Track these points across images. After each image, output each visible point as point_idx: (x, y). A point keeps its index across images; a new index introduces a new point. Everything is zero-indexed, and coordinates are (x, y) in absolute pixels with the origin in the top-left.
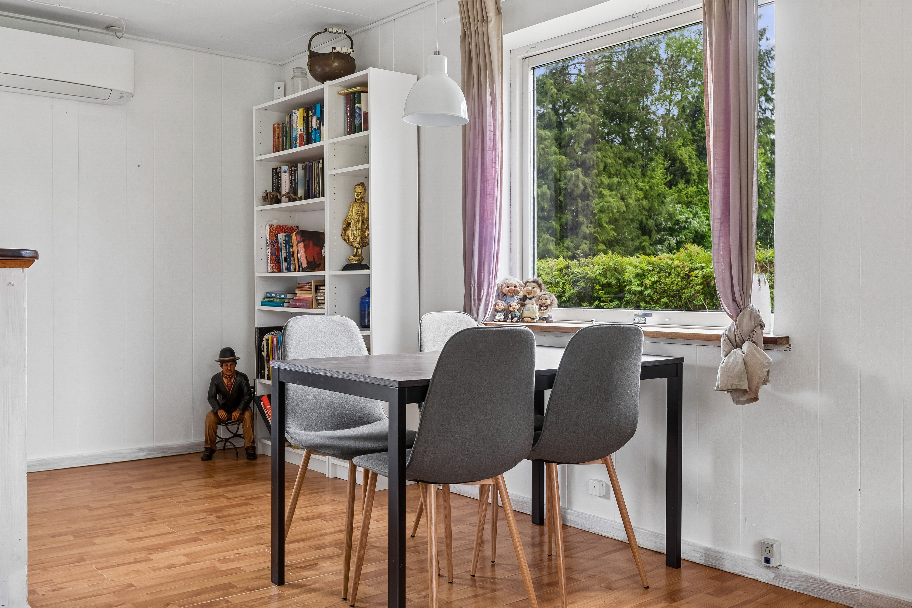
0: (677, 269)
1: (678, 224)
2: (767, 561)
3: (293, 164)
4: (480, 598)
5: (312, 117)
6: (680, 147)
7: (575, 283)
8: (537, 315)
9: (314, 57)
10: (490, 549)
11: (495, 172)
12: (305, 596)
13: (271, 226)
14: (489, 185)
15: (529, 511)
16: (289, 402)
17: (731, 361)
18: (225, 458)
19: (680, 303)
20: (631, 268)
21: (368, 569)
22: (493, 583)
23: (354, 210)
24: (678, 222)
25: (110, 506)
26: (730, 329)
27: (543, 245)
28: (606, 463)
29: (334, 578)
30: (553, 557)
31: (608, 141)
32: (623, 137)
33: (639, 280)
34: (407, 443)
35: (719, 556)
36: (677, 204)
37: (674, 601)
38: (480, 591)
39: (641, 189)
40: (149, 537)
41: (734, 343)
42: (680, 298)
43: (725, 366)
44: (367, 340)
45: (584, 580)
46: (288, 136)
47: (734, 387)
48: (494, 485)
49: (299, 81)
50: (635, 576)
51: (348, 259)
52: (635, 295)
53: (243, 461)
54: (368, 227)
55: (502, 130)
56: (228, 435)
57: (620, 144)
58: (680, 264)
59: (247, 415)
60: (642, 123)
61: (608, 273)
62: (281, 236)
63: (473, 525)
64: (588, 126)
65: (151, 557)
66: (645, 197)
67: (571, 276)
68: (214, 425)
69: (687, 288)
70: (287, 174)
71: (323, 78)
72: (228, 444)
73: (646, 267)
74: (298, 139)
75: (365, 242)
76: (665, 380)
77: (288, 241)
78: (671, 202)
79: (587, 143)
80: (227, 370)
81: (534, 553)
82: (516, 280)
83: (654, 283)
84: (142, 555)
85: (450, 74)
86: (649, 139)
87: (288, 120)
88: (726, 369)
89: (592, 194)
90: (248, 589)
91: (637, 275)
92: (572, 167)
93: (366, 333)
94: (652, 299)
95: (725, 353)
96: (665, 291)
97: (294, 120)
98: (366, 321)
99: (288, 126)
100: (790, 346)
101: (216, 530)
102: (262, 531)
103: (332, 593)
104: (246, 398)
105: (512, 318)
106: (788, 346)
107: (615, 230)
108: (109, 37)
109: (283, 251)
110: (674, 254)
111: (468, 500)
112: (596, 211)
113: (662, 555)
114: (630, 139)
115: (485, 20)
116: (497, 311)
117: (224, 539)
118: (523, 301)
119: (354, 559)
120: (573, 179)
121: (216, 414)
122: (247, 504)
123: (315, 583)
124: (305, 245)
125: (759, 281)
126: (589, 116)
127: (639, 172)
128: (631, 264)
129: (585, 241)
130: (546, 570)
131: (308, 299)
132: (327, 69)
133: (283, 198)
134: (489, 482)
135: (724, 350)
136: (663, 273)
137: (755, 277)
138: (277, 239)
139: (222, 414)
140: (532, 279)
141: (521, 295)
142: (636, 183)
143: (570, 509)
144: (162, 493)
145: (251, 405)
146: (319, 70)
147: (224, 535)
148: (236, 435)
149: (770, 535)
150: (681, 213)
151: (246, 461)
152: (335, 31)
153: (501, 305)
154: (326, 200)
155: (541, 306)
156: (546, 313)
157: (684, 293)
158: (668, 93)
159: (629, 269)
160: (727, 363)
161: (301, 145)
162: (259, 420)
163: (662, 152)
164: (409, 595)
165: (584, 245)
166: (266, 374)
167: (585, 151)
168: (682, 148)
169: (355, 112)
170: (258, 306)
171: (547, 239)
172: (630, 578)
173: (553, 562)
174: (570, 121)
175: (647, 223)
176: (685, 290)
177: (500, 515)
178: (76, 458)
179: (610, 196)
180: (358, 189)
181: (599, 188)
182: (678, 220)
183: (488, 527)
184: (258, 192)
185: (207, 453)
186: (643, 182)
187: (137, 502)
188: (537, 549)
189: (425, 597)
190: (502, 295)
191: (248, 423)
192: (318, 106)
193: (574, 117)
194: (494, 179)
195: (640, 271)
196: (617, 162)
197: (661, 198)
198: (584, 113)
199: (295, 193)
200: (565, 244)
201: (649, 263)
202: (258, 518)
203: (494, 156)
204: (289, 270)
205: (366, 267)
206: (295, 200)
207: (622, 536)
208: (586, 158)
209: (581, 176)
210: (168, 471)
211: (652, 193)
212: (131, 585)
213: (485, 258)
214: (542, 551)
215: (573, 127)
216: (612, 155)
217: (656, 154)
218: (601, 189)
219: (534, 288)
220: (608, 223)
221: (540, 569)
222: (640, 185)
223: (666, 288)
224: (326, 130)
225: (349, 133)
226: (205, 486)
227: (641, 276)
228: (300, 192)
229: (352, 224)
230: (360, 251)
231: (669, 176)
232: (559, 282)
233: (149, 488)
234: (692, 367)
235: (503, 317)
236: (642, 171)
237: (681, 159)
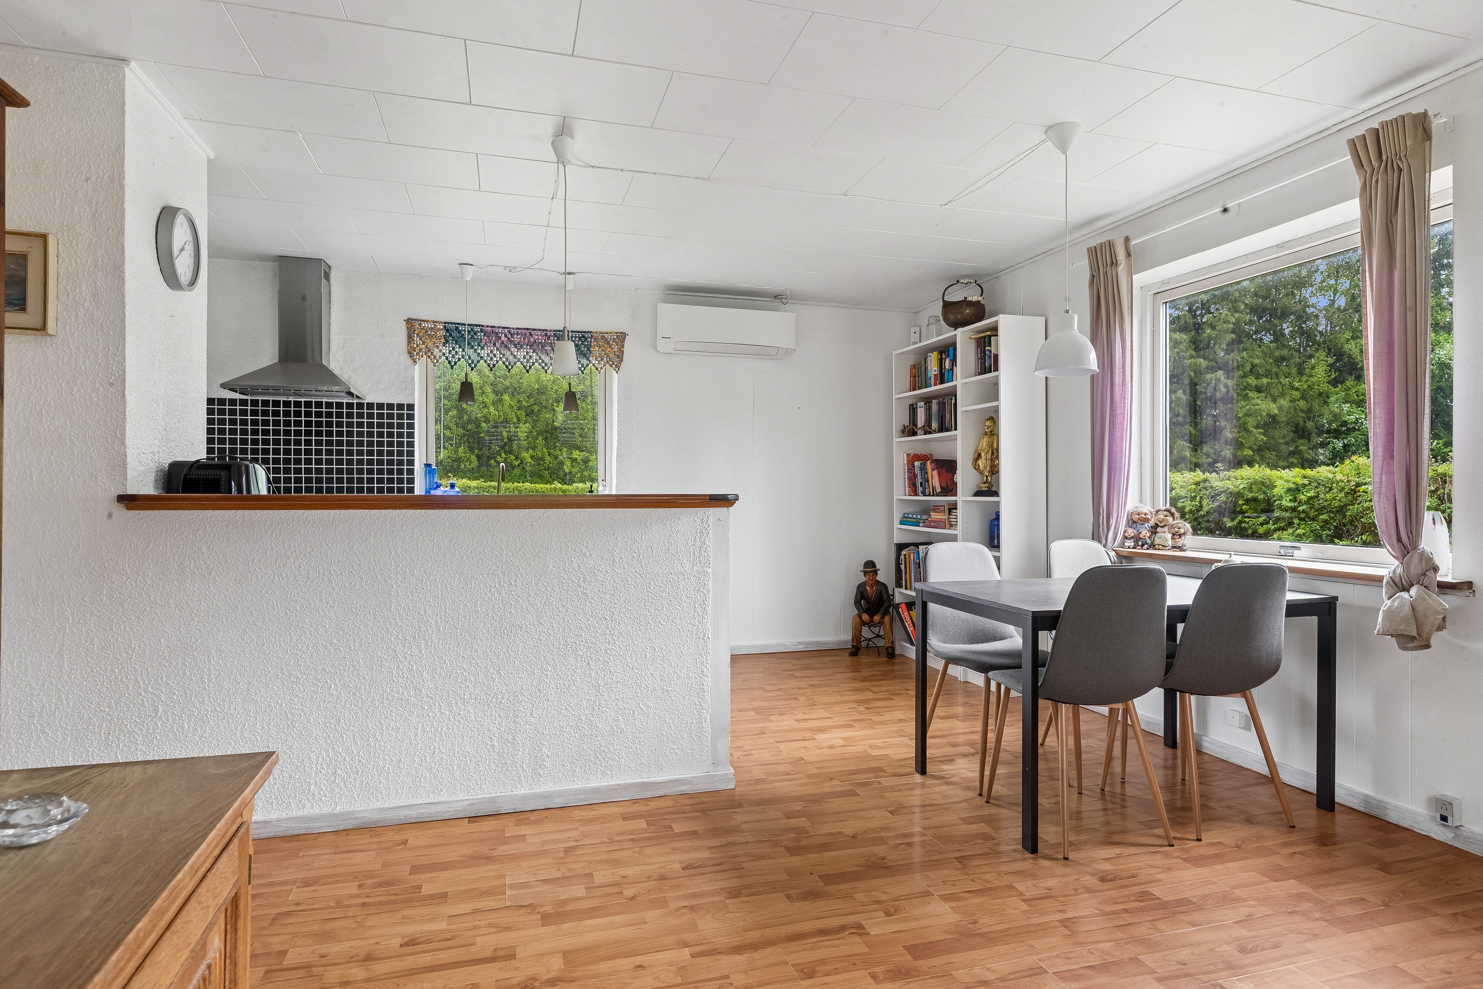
0: (1340, 483)
1: (1346, 425)
2: (1444, 818)
3: (927, 400)
4: (1110, 812)
5: (945, 359)
6: (1348, 340)
7: (1214, 497)
8: (1170, 543)
9: (948, 306)
10: (1120, 766)
11: (1124, 407)
12: (945, 788)
13: (908, 455)
14: (1119, 419)
15: (1161, 733)
16: (930, 617)
17: (1396, 604)
18: (869, 656)
19: (1344, 521)
20: (1282, 482)
21: (1000, 770)
22: (1123, 800)
23: (984, 442)
24: (1345, 423)
25: (779, 690)
26: (1394, 571)
27: (1178, 452)
28: (1245, 697)
29: (970, 774)
30: (1187, 782)
31: (1255, 340)
32: (1275, 334)
33: (1291, 495)
34: (1040, 662)
35: (1383, 805)
36: (1344, 403)
37: (1325, 845)
38: (1110, 806)
39: (1298, 389)
40: (812, 719)
41: (1400, 586)
42: (1345, 516)
43: (1388, 609)
44: (997, 560)
45: (1220, 809)
46: (923, 376)
47: (1399, 633)
48: (1124, 709)
49: (933, 328)
50: (1280, 812)
51: (978, 486)
52: (1287, 511)
53: (884, 659)
54: (997, 457)
55: (1132, 366)
56: (871, 636)
57: (1271, 342)
58: (1345, 479)
59: (887, 619)
60: (1299, 318)
61: (1253, 487)
62: (917, 464)
63: (1101, 740)
64: (1232, 326)
65: (816, 736)
66: (1303, 398)
67: (1210, 490)
68: (859, 627)
69: (1353, 505)
70: (923, 409)
71: (956, 325)
72: (870, 643)
73: (1300, 481)
74: (933, 379)
75: (994, 470)
76: (1315, 619)
77: (923, 468)
78: (1337, 401)
79: (1231, 343)
80: (870, 580)
81: (1166, 775)
82: (1146, 508)
83: (1310, 498)
84: (808, 734)
85: (1081, 330)
86: (1309, 335)
87: (923, 362)
88: (1389, 613)
89: (1235, 397)
90: (895, 775)
91: (1289, 490)
92: (1212, 370)
93: (996, 554)
94: (1308, 516)
95: (1388, 595)
96: (1324, 507)
97: (929, 363)
98: (996, 542)
99: (923, 367)
100: (1474, 591)
101: (866, 720)
102: (904, 724)
103: (969, 788)
104: (886, 604)
105: (1142, 546)
106: (1472, 591)
107: (1263, 434)
108: (777, 304)
109: (919, 477)
110: (1337, 466)
111: (1096, 715)
112: (1240, 415)
113: (1311, 796)
114: (1283, 335)
115: (1114, 263)
116: (1126, 538)
117: (873, 728)
118: (1154, 529)
119: (989, 759)
120: (1213, 382)
121: (860, 617)
122: (891, 699)
123: (953, 777)
124: (938, 472)
125: (1434, 519)
126: (1232, 315)
127: (1294, 371)
128: (1281, 478)
129: (1228, 447)
130: (1179, 793)
131: (941, 521)
132: (959, 316)
133: (919, 431)
134: (1120, 706)
135: (1386, 593)
136: (1322, 488)
137: (1428, 516)
138: (914, 466)
139: (865, 617)
140: (1164, 508)
141: (1152, 522)
142: (1290, 383)
143: (1206, 736)
144: (820, 682)
145: (891, 610)
146: (951, 317)
147: (873, 725)
148: (878, 636)
149: (1448, 791)
150: (1349, 413)
151: (886, 659)
152: (966, 282)
153: (1131, 532)
154: (958, 433)
155: (1174, 534)
156: (1180, 542)
157: (1349, 509)
158: (1333, 282)
159: (1279, 483)
160: (1390, 607)
161: (935, 385)
162: (897, 625)
163: (1325, 348)
164: (1041, 800)
165: (1227, 451)
166: (904, 584)
167: (1228, 352)
168: (1352, 341)
169: (985, 354)
170: (897, 525)
171: (1183, 445)
172: (1276, 813)
173: (1187, 787)
174: (1209, 322)
175: (1304, 426)
176: (1351, 507)
177: (1130, 733)
178: (751, 647)
179: (1258, 398)
180: (988, 423)
181: (1245, 390)
182: (1346, 421)
183: (1118, 744)
184: (896, 427)
185: (854, 650)
186: (1300, 381)
187: (800, 689)
188: (1170, 772)
189: (1055, 804)
190: (1132, 522)
191: (888, 626)
192: (951, 349)
193: (1215, 317)
194: (1124, 414)
195: (1292, 485)
196: (1267, 362)
197: (1324, 398)
198: (1226, 312)
199: (930, 426)
200: (1204, 450)
201: (1305, 477)
202: (900, 712)
203: (1124, 392)
204: (924, 494)
205: (996, 494)
206: (930, 433)
207: (1264, 770)
208: (1229, 359)
209: (1222, 379)
210: (824, 663)
211: (1311, 393)
212: (802, 759)
213: (1114, 488)
214: (1175, 775)
215: (1213, 328)
216: (1260, 354)
217: (1318, 350)
218: (1247, 391)
219: (1166, 516)
220: (1257, 427)
221: (1173, 793)
222: (1297, 384)
223: (1325, 504)
224: (958, 370)
225: (980, 374)
226: (854, 679)
227: (1294, 491)
228: (935, 425)
229: (983, 454)
230: (989, 478)
231: (1333, 373)
232: (1195, 497)
233: (809, 677)
234: (1348, 607)
235: (1133, 544)
236: (1299, 369)
237: (1349, 354)
